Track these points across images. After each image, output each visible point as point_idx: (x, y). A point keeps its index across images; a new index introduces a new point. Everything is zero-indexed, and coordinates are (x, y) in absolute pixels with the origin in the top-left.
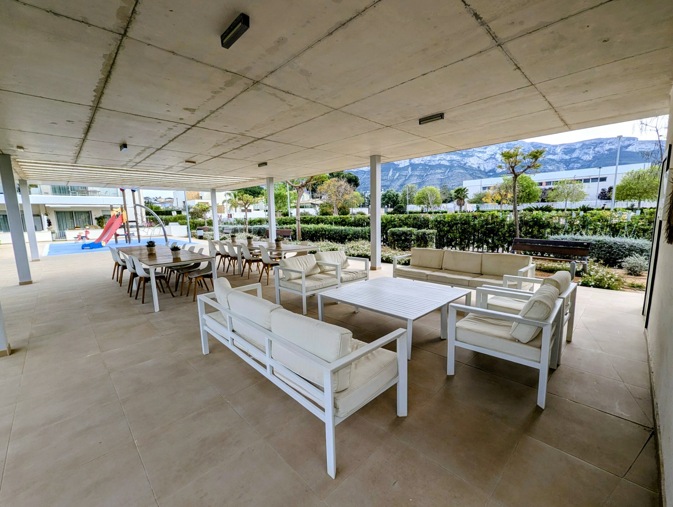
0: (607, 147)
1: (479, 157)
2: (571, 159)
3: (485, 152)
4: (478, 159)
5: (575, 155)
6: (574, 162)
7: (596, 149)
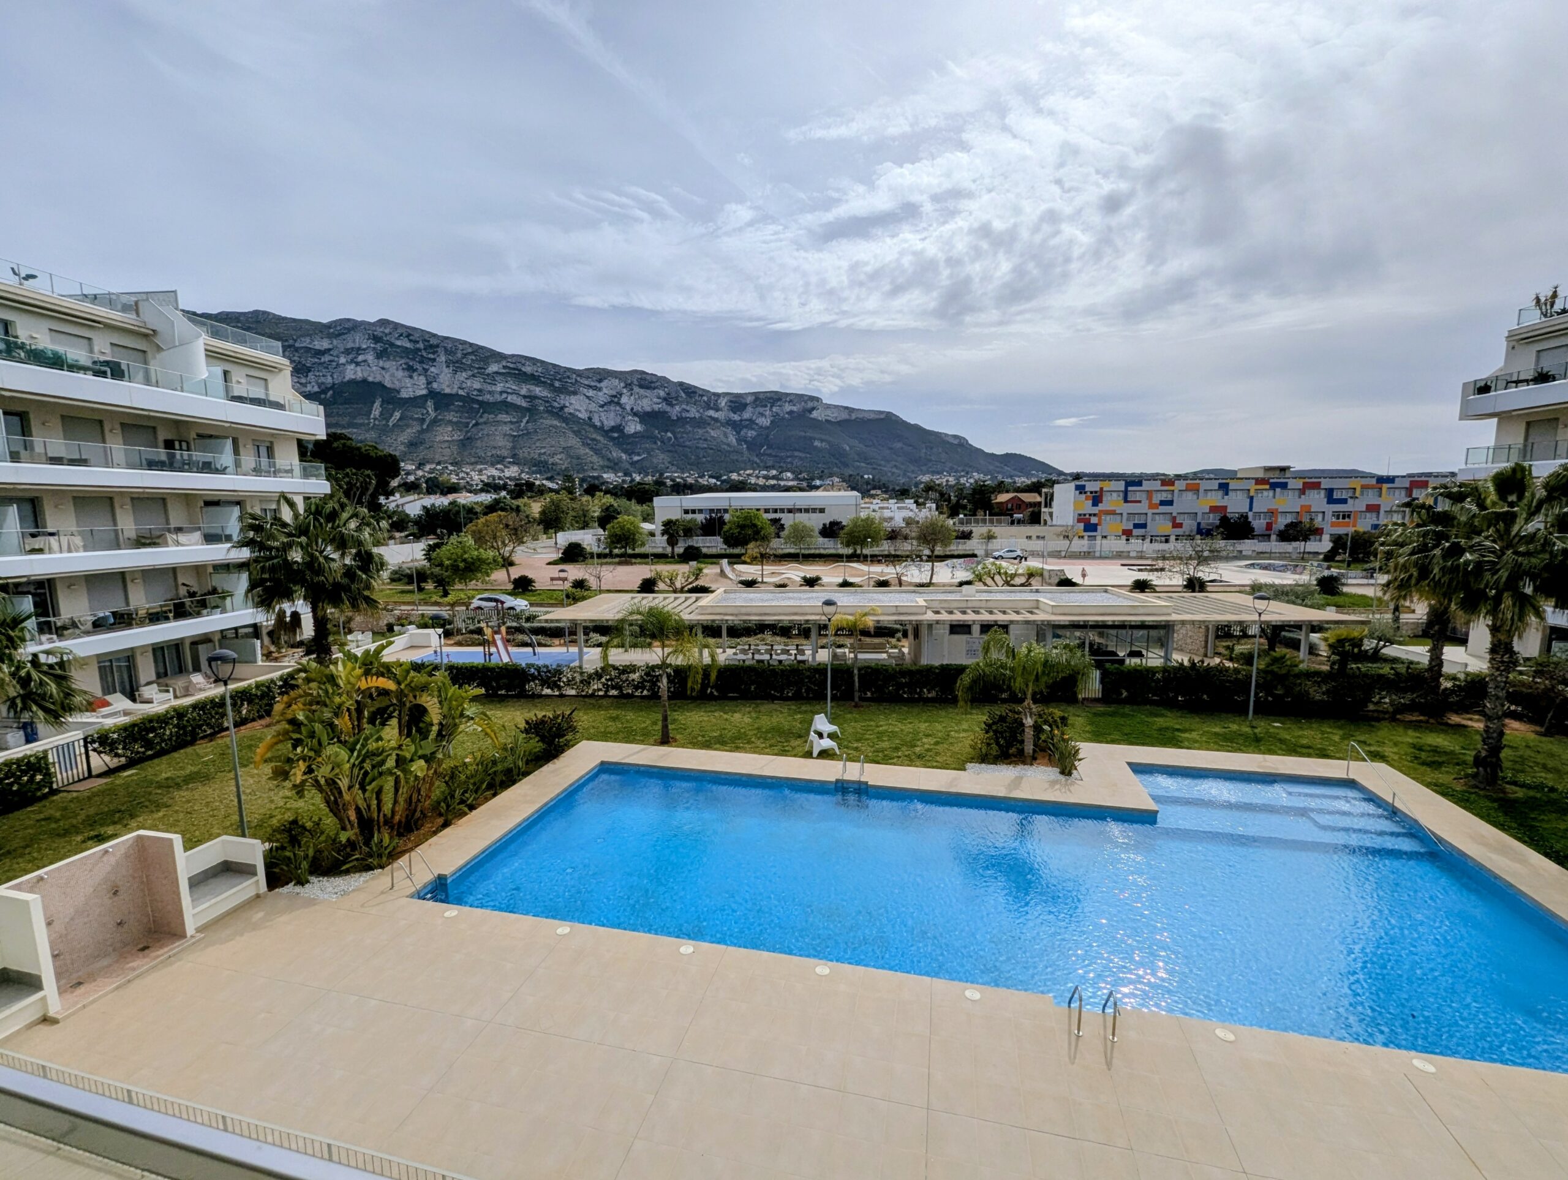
0: (788, 407)
1: (588, 397)
2: (741, 420)
3: (600, 389)
4: (587, 401)
5: (746, 415)
6: (746, 427)
7: (774, 409)
